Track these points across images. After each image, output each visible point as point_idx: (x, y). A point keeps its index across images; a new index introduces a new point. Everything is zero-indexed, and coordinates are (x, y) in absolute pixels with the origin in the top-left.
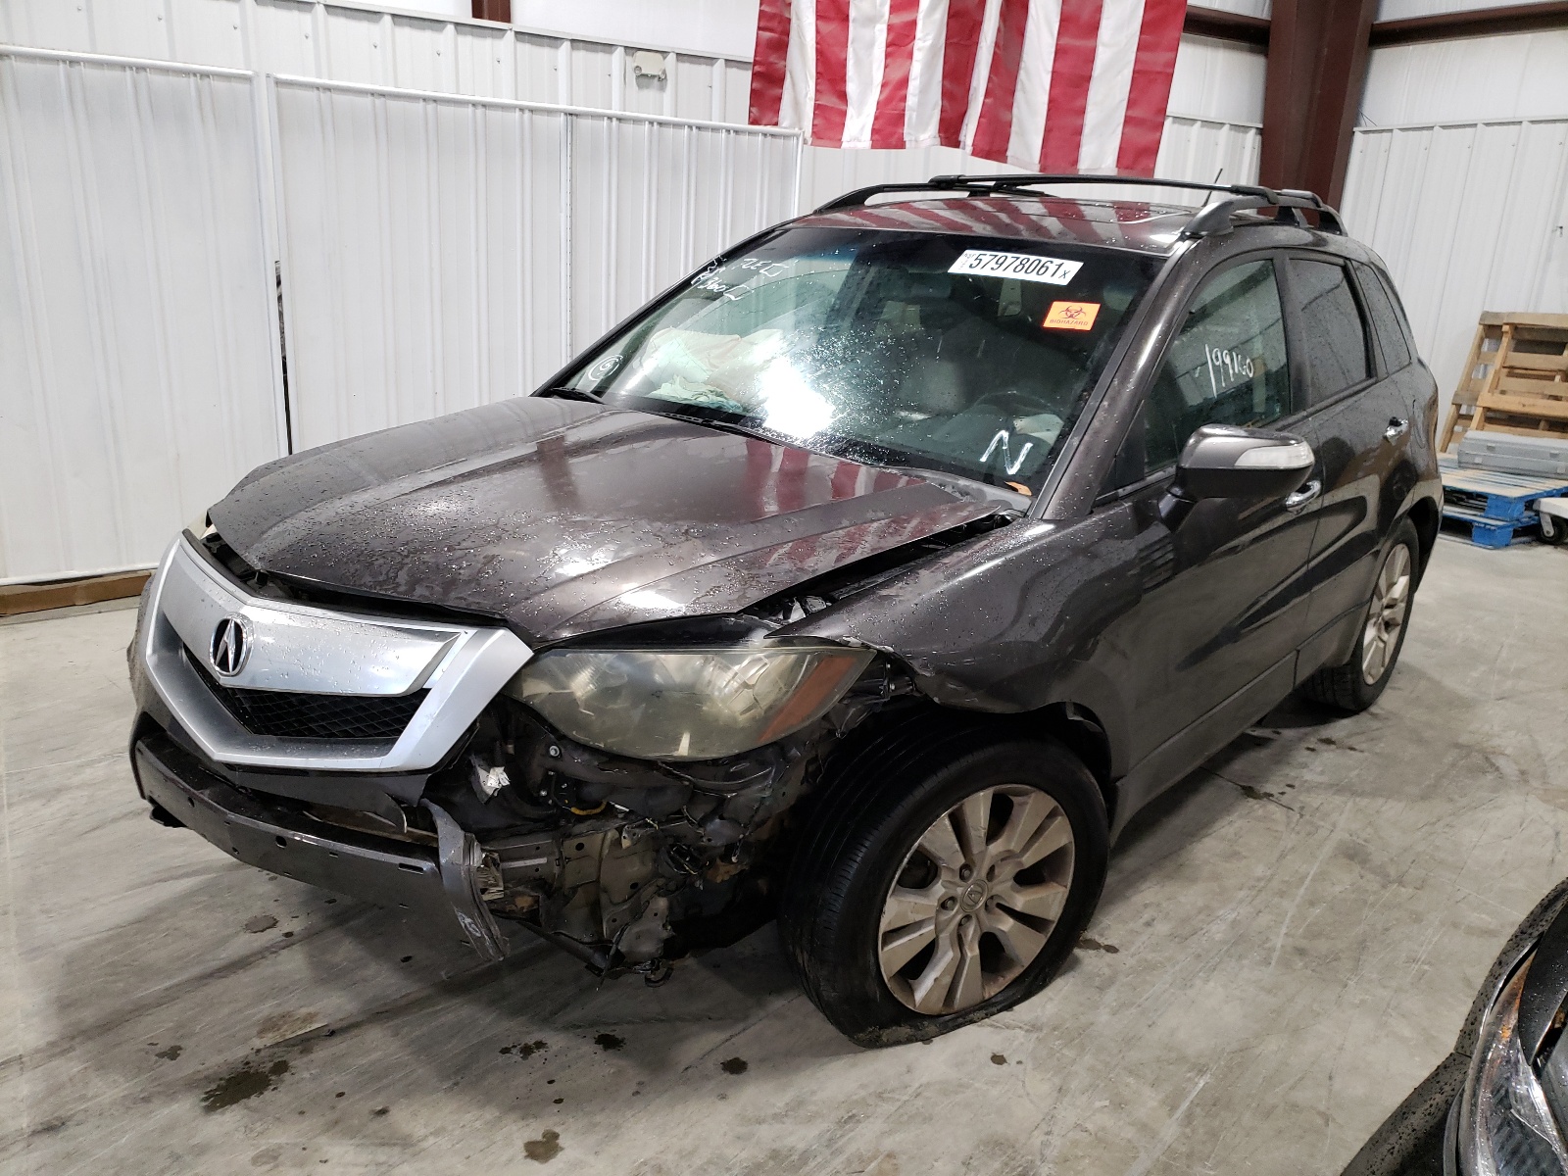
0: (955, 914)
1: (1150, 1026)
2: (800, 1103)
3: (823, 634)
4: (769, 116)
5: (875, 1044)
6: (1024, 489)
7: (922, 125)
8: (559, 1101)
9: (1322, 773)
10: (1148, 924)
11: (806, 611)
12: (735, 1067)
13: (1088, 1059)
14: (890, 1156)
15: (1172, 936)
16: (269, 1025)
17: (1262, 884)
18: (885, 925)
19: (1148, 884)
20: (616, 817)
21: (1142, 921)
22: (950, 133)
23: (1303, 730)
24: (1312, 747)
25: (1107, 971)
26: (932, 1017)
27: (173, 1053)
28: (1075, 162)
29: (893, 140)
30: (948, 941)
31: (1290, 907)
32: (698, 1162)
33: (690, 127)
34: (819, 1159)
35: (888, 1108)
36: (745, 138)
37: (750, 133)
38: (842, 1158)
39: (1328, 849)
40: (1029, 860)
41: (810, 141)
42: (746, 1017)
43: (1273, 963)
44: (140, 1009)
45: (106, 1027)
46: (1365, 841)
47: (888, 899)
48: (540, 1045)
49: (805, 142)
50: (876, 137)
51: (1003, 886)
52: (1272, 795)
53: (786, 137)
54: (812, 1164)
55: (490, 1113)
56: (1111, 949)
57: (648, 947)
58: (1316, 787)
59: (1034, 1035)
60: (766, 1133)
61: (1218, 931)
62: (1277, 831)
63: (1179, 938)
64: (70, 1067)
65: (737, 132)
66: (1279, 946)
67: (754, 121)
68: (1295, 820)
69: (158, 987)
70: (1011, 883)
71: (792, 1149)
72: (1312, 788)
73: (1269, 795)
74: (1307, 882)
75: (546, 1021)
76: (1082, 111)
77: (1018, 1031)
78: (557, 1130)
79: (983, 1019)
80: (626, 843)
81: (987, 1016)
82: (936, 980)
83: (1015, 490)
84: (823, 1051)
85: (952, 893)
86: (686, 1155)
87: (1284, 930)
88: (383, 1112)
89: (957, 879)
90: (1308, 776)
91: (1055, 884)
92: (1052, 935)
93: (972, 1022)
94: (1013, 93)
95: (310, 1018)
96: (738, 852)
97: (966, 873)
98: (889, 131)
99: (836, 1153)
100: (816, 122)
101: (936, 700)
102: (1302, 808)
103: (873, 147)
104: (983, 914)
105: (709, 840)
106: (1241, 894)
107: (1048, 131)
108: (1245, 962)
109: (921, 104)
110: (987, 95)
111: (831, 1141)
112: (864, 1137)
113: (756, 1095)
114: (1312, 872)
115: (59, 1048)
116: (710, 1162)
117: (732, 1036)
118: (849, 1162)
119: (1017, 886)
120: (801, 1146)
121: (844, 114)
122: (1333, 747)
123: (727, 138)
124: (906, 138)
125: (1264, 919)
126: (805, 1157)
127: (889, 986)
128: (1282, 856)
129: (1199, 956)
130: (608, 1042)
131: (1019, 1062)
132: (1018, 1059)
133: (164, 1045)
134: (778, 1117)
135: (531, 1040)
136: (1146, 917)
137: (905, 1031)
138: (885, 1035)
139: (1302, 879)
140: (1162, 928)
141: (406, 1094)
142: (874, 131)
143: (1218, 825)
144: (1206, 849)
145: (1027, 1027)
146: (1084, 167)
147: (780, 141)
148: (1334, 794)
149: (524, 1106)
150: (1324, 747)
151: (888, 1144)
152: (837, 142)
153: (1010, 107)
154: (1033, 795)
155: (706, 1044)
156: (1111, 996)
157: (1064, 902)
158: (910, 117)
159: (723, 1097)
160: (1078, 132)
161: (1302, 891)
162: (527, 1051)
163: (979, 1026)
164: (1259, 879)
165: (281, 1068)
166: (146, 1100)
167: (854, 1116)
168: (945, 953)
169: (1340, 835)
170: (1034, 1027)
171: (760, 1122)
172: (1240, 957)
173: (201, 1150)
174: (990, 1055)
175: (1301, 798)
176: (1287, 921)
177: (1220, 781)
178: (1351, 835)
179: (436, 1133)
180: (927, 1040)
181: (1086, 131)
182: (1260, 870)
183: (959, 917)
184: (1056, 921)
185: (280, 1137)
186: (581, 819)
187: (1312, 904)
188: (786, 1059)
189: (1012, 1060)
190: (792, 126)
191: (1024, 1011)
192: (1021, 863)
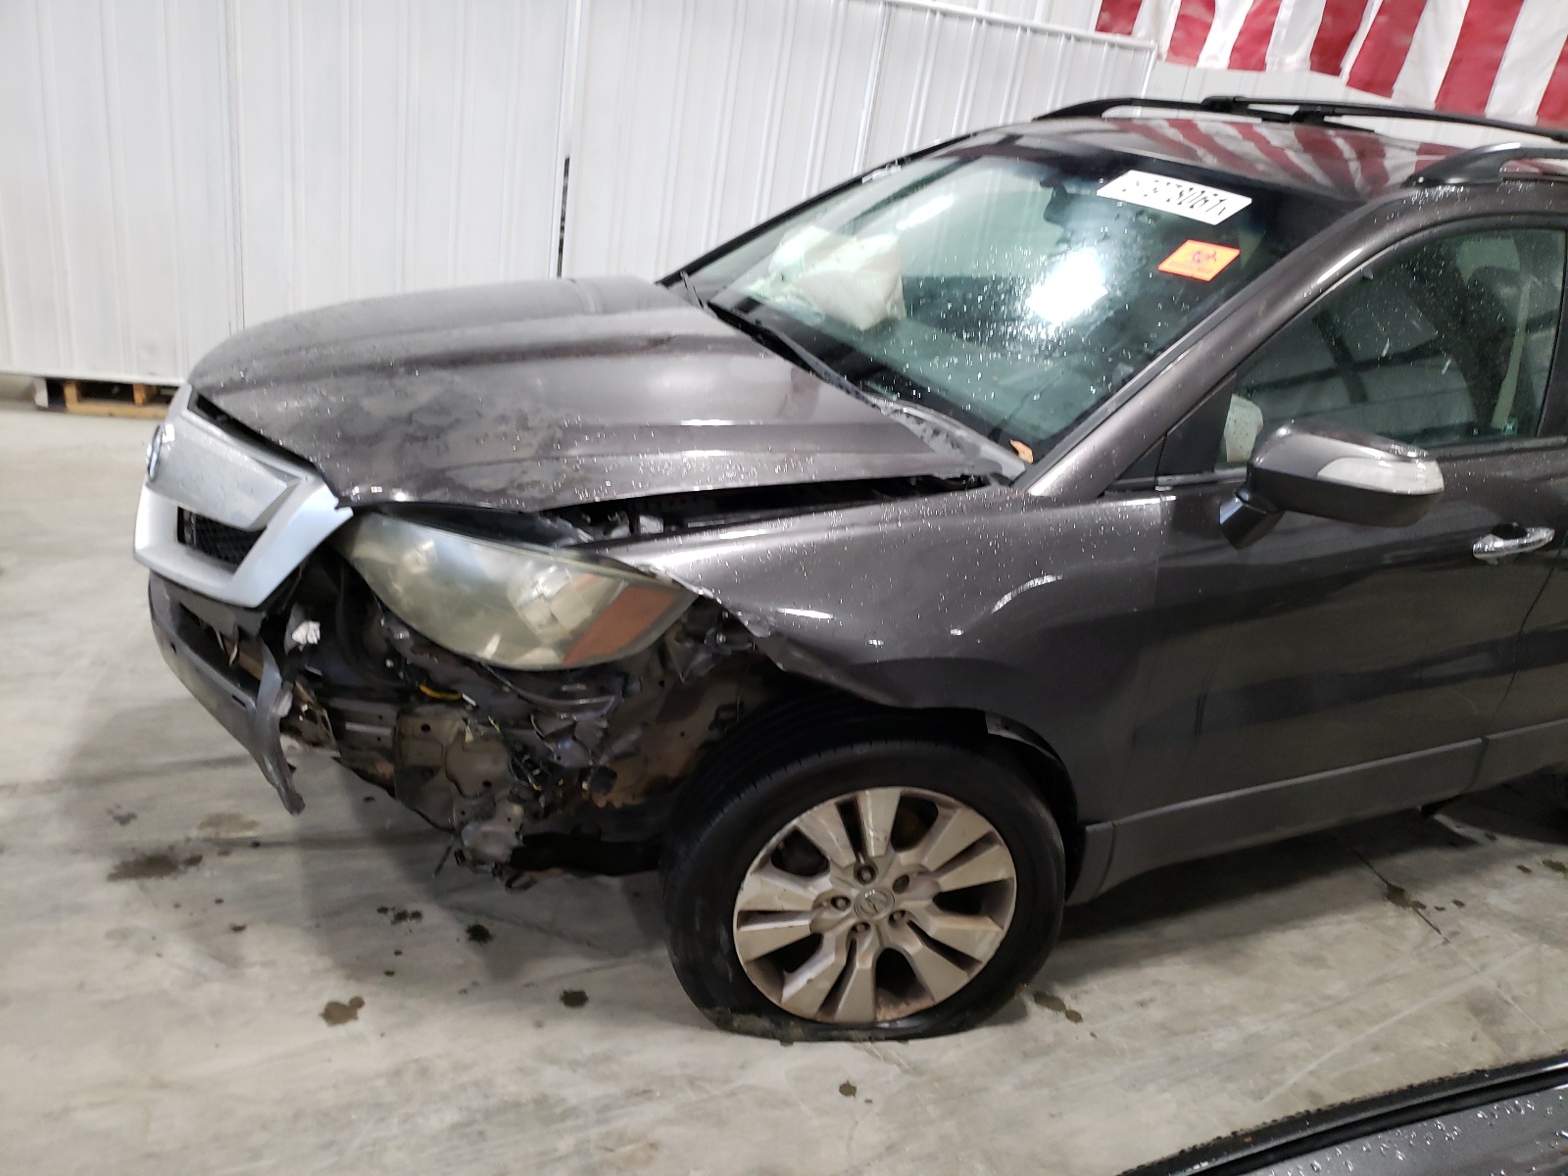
0: (847, 919)
1: (1052, 1116)
2: (607, 1058)
3: (631, 560)
4: (1122, 24)
5: (725, 1025)
6: (1026, 454)
7: (1291, 45)
8: (389, 973)
9: (1518, 901)
10: (1142, 1004)
11: (632, 529)
12: (574, 999)
13: (950, 1126)
14: (653, 1146)
15: (1162, 1026)
16: (216, 821)
17: (1326, 1004)
18: (742, 902)
19: (1178, 959)
20: (465, 708)
21: (1138, 998)
22: (1326, 57)
23: (1530, 844)
24: (1527, 866)
25: (1049, 1039)
26: (802, 1020)
27: (124, 820)
28: (1483, 104)
29: (1254, 61)
30: (833, 944)
31: (1342, 1042)
32: (465, 1078)
33: (1024, 29)
34: (580, 1121)
35: (691, 1096)
36: (1087, 47)
37: (1095, 42)
38: (604, 1129)
39: (1450, 993)
40: (949, 882)
41: (1165, 56)
42: (626, 954)
43: (1267, 1099)
44: (134, 774)
45: (99, 781)
46: (1515, 999)
47: (748, 875)
48: (417, 915)
49: (1159, 56)
50: (1237, 55)
51: (917, 902)
52: (1423, 907)
53: (1137, 49)
54: (569, 1123)
55: (324, 962)
56: (1075, 1017)
57: (497, 850)
58: (1494, 915)
59: (908, 1078)
60: (550, 1075)
61: (1224, 1039)
62: (1397, 950)
63: (1167, 1031)
64: (46, 804)
65: (1079, 39)
66: (1291, 1082)
67: (1102, 28)
68: (1432, 944)
69: (162, 759)
70: (928, 902)
71: (562, 1101)
72: (1486, 914)
73: (1418, 906)
74: (1390, 1021)
75: (438, 895)
76: (1503, 41)
77: (895, 1067)
78: (366, 1000)
79: (864, 1040)
80: (469, 737)
81: (871, 1039)
82: (809, 981)
83: (1016, 452)
84: (670, 1015)
85: (843, 891)
86: (459, 1067)
87: (1312, 1066)
88: (238, 929)
89: (851, 878)
90: (1494, 899)
91: (990, 921)
92: (978, 975)
93: (848, 1039)
94: (1419, 12)
95: (252, 825)
96: (590, 779)
97: (866, 875)
98: (1250, 51)
99: (599, 1122)
100: (1176, 35)
101: (780, 666)
102: (1455, 934)
103: (1230, 67)
104: (886, 927)
105: (559, 758)
106: (1289, 1007)
107: (1455, 62)
108: (1231, 1086)
109: (1294, 18)
110: (1380, 13)
111: (607, 1108)
112: (640, 1118)
113: (575, 1034)
114: (1406, 1013)
115: (48, 787)
116: (476, 1084)
117: (595, 969)
118: (608, 1135)
119: (936, 907)
120: (573, 1101)
121: (1208, 27)
122: (1560, 875)
123: (1065, 46)
124: (1268, 59)
125: (1294, 1046)
126: (570, 1113)
127: (745, 970)
128: (1380, 981)
129: (1177, 1059)
130: (478, 934)
131: (869, 1101)
132: (869, 1097)
133: (124, 811)
134: (574, 1065)
135: (411, 908)
136: (1146, 995)
137: (764, 1023)
138: (738, 1021)
139: (1385, 1017)
140: (1155, 1013)
141: (271, 920)
142: (1235, 49)
143: (1321, 920)
144: (1283, 946)
145: (907, 1067)
146: (1492, 111)
147: (1130, 55)
148: (1514, 930)
149: (355, 968)
150: (1548, 871)
151: (661, 1133)
152: (1194, 59)
153: (1411, 29)
154: (959, 811)
155: (568, 967)
156: (1030, 1070)
157: (997, 944)
158: (1279, 32)
159: (539, 1025)
160: (1494, 66)
161: (1375, 1029)
162: (401, 916)
163: (855, 1047)
164: (1327, 998)
165: (195, 861)
166: (75, 852)
167: (650, 1091)
168: (827, 955)
169: (1486, 982)
170: (916, 1070)
171: (554, 1061)
172: (1229, 1078)
173: (78, 909)
174: (843, 1081)
175: (1462, 923)
176: (1325, 1057)
177: (1365, 872)
178: (1499, 986)
179: (264, 965)
180: (786, 1041)
181: (1505, 65)
182: (1336, 987)
183: (851, 922)
184: (985, 962)
185: (145, 921)
186: (433, 701)
187: (1376, 1048)
188: (631, 1009)
189: (861, 1097)
190: (1148, 37)
191: (918, 1048)
192: (937, 884)
